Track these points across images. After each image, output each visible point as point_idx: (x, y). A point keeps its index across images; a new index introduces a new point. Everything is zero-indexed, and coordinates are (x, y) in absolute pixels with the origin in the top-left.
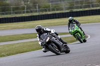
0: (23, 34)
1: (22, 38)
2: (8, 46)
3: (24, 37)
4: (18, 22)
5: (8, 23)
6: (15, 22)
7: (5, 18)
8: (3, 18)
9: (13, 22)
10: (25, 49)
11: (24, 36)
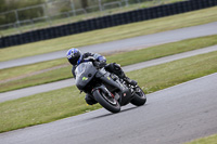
0: (183, 41)
1: (181, 50)
2: (152, 71)
3: (185, 47)
4: (168, 14)
5: (147, 19)
6: (162, 15)
7: (140, 11)
8: (135, 12)
9: (157, 17)
10: (190, 73)
11: (184, 44)
